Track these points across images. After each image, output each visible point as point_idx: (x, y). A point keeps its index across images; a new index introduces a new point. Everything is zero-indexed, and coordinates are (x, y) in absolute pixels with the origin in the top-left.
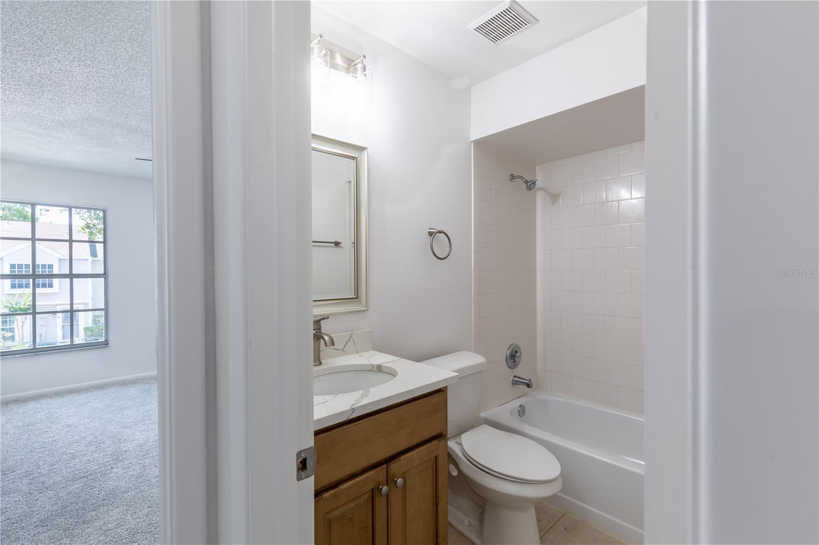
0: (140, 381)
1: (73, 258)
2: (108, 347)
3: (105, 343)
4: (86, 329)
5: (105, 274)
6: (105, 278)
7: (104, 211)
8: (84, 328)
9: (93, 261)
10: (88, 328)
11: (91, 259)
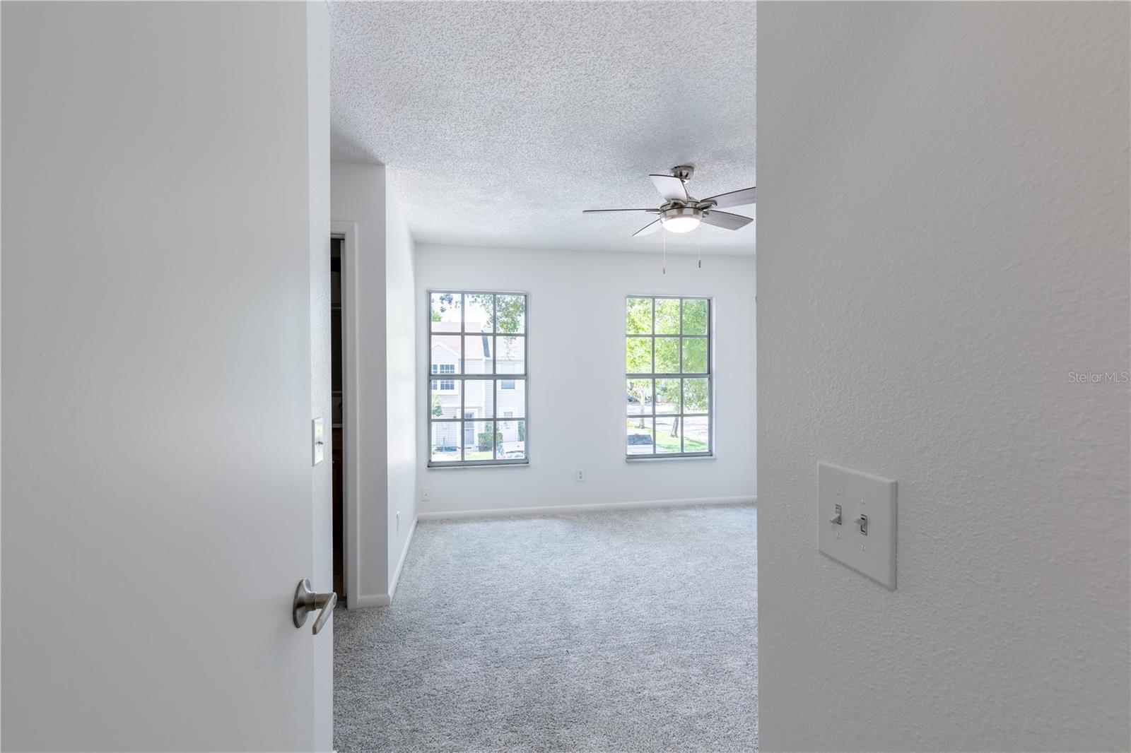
0: (561, 516)
1: (466, 358)
2: (528, 466)
3: (526, 461)
4: (481, 436)
5: (526, 374)
6: (526, 380)
7: (526, 296)
8: (479, 434)
9: (486, 361)
10: (482, 434)
11: (484, 358)
